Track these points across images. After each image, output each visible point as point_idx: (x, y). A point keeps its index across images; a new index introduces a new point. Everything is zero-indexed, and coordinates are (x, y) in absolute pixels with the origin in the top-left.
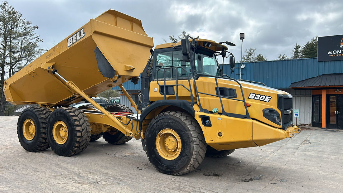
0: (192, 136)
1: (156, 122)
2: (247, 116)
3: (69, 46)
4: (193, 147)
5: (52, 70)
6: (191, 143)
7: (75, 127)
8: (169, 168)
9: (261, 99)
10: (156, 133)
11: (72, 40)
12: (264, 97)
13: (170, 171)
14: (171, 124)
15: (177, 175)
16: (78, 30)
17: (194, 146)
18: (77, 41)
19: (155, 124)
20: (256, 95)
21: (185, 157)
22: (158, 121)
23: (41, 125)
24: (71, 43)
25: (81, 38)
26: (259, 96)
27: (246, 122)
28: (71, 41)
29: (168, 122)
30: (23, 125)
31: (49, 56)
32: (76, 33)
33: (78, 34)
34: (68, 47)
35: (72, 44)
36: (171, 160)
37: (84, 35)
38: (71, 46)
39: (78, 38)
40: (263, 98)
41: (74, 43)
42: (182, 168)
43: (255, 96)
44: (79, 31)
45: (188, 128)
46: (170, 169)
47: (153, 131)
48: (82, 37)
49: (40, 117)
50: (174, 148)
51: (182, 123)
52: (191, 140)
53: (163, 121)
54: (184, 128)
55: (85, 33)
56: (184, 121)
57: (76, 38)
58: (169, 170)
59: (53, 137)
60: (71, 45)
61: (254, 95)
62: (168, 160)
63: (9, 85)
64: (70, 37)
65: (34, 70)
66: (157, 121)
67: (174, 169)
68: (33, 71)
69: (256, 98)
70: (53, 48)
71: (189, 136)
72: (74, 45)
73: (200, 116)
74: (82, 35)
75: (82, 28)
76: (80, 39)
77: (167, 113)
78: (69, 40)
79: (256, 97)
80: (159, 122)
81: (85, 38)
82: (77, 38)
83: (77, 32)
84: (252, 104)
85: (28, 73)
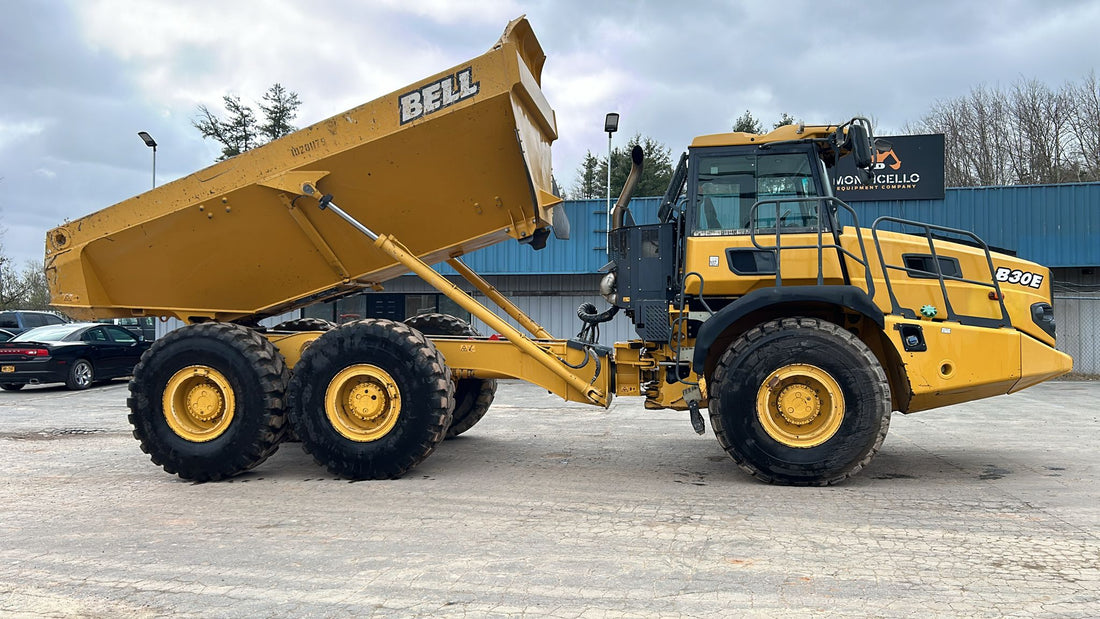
0: (877, 379)
1: (758, 349)
2: (1005, 322)
3: (407, 122)
4: (882, 405)
5: (318, 195)
6: (877, 397)
7: (432, 379)
8: (810, 468)
9: (1023, 281)
10: (755, 379)
11: (422, 101)
12: (1030, 276)
13: (812, 475)
14: (809, 351)
15: (829, 485)
16: (447, 72)
17: (885, 402)
18: (441, 106)
19: (752, 353)
20: (1011, 272)
21: (859, 434)
22: (766, 345)
23: (265, 382)
24: (417, 113)
25: (460, 100)
26: (1020, 274)
27: (1006, 335)
28: (417, 105)
29: (800, 346)
30: (164, 388)
31: (310, 147)
32: (440, 81)
33: (447, 84)
34: (402, 123)
35: (420, 116)
36: (813, 447)
37: (474, 89)
38: (416, 122)
39: (449, 97)
40: (1027, 278)
41: (431, 112)
42: (850, 462)
43: (1010, 275)
44: (452, 77)
45: (865, 357)
46: (813, 470)
47: (748, 374)
48: (464, 98)
49: (258, 355)
50: (812, 414)
51: (846, 347)
52: (876, 389)
53: (780, 344)
54: (853, 358)
55: (478, 84)
56: (850, 342)
57: (437, 96)
58: (810, 474)
59: (328, 421)
60: (416, 118)
61: (1008, 272)
62: (802, 448)
63: (81, 246)
64: (413, 92)
65: (224, 195)
66: (761, 346)
67: (825, 468)
68: (222, 196)
69: (1011, 279)
70: (328, 122)
71: (868, 380)
72: (427, 118)
73: (897, 327)
74: (466, 90)
75: (468, 68)
76: (456, 102)
77: (790, 322)
78: (405, 101)
79: (1013, 276)
80: (766, 349)
81: (478, 99)
82: (441, 97)
83: (444, 79)
84: (1007, 292)
85: (195, 202)
